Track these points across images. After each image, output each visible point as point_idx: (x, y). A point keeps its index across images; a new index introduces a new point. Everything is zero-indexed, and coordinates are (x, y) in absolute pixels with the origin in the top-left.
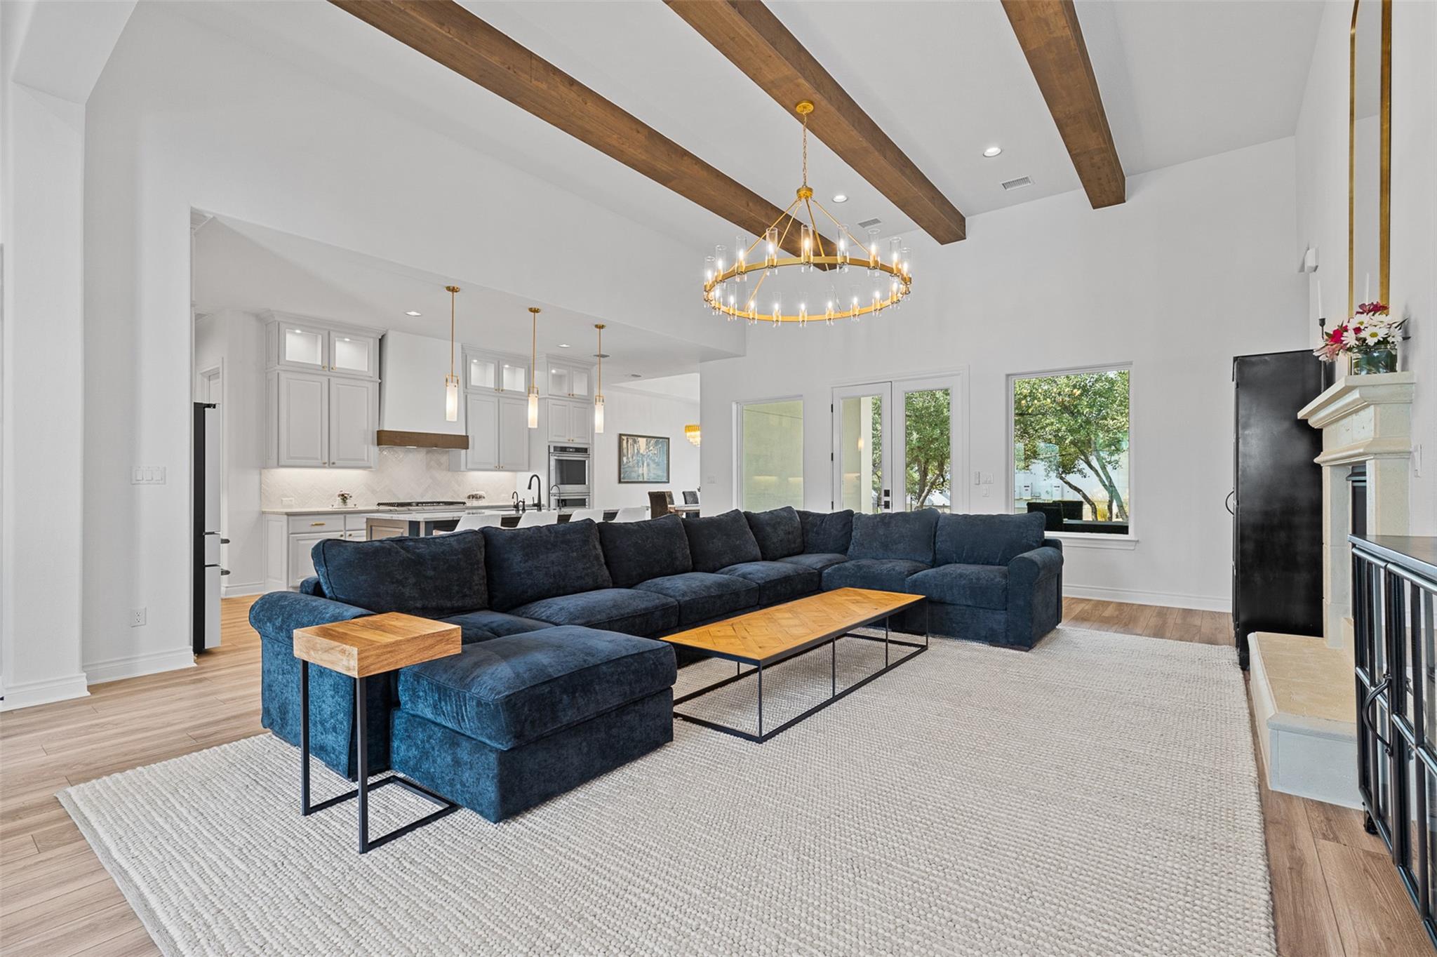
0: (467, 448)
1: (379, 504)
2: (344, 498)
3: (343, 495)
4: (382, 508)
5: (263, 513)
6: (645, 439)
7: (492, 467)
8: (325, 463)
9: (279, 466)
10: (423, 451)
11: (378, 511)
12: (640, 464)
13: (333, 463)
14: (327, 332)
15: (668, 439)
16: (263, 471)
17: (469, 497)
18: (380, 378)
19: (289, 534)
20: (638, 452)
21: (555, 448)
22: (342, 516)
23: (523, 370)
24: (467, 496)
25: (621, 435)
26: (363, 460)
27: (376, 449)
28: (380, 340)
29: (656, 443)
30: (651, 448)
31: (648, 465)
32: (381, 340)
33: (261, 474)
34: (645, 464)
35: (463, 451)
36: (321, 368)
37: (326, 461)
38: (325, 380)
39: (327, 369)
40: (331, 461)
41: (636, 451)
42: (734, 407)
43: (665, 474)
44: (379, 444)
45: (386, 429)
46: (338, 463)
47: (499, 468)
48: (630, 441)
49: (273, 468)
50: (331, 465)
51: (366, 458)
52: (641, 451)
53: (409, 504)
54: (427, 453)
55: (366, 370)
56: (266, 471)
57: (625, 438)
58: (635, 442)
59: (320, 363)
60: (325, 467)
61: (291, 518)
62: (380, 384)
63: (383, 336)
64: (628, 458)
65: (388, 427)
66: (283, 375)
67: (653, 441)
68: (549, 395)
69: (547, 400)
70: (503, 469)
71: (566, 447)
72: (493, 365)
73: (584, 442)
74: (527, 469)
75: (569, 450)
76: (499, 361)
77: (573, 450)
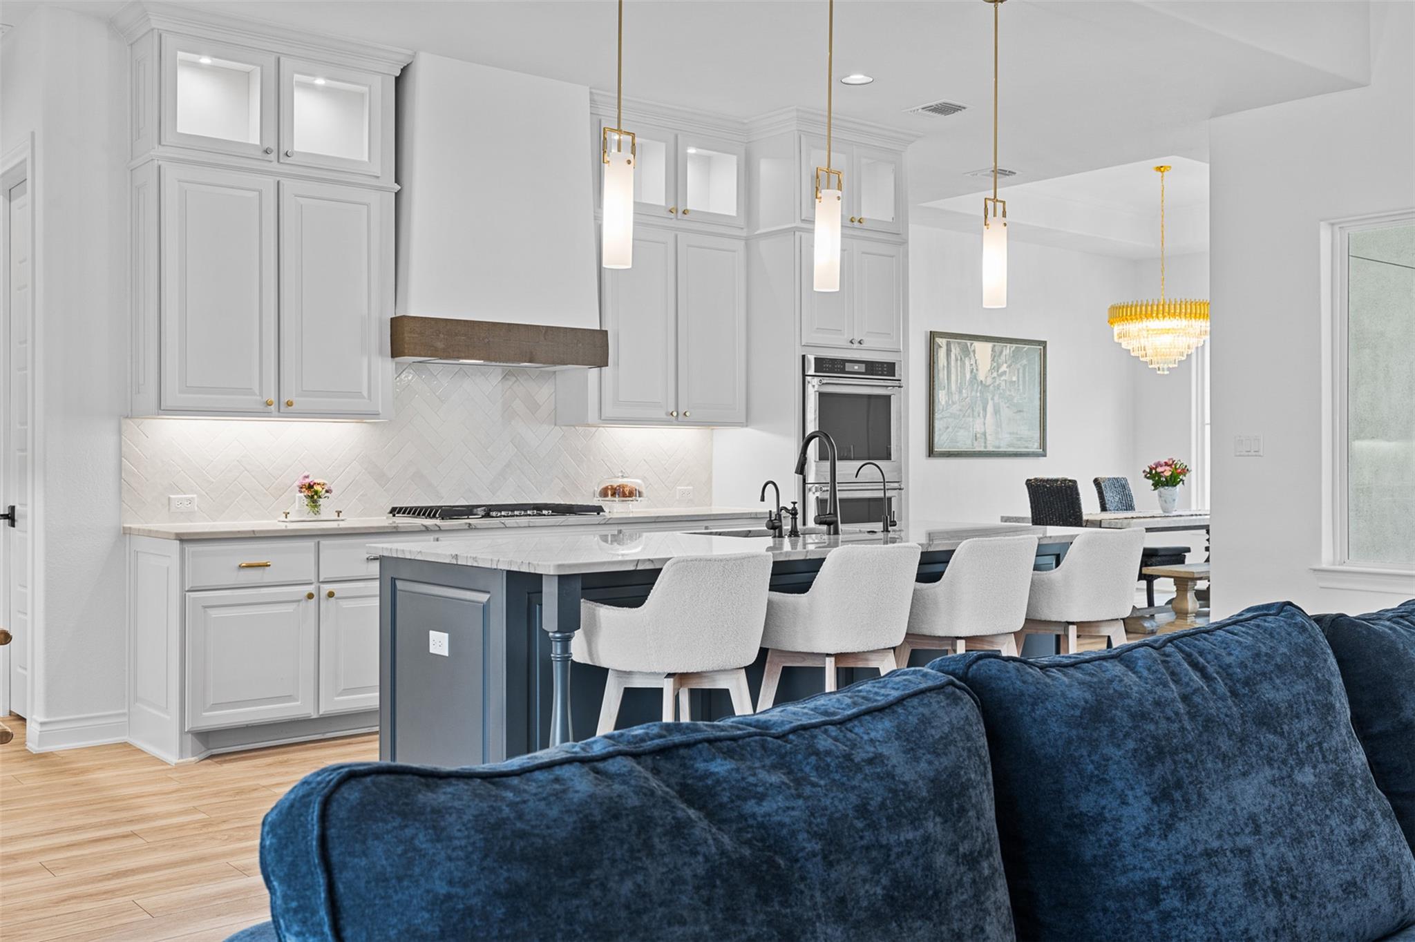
0: (602, 361)
1: (394, 511)
2: (312, 493)
3: (310, 487)
4: (403, 521)
5: (127, 532)
6: (990, 345)
7: (662, 415)
8: (268, 404)
9: (163, 409)
10: (495, 371)
11: (395, 531)
12: (979, 408)
13: (289, 404)
14: (273, 59)
15: (1044, 344)
16: (129, 425)
17: (604, 493)
18: (397, 181)
19: (184, 592)
20: (974, 377)
21: (819, 361)
22: (311, 544)
23: (734, 158)
24: (598, 490)
25: (933, 335)
26: (358, 395)
27: (390, 364)
28: (398, 79)
29: (1015, 356)
30: (1004, 368)
31: (997, 411)
32: (399, 81)
33: (120, 432)
34: (990, 409)
35: (593, 372)
36: (259, 154)
37: (273, 397)
38: (268, 184)
39: (273, 156)
40: (284, 399)
41: (968, 376)
42: (1325, 235)
43: (1037, 435)
44: (396, 352)
45: (413, 312)
46: (298, 405)
47: (677, 417)
48: (955, 350)
49: (147, 415)
50: (282, 407)
51: (365, 394)
52: (981, 377)
53: (468, 511)
54: (506, 376)
55: (366, 159)
56: (129, 421)
57: (941, 342)
58: (966, 352)
59: (258, 143)
60: (268, 414)
61: (190, 548)
62: (397, 195)
63: (404, 70)
64: (949, 393)
65: (415, 309)
66: (171, 174)
67: (1008, 349)
68: (803, 221)
69: (797, 233)
70: (686, 419)
71: (844, 361)
72: (663, 145)
73: (888, 347)
74: (743, 420)
75: (848, 367)
76: (676, 137)
77: (862, 368)
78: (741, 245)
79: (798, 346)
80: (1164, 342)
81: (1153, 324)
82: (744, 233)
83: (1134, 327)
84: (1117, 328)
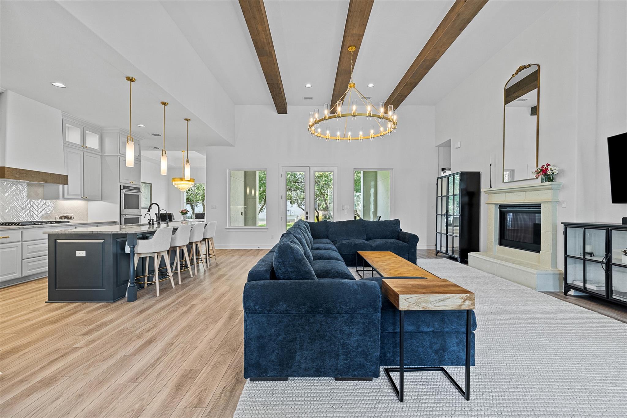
0: (66, 183)
7: (80, 198)
21: (125, 186)
23: (98, 135)
29: (145, 186)
30: (143, 189)
35: (61, 186)
42: (227, 171)
47: (84, 198)
68: (120, 154)
69: (119, 157)
70: (86, 199)
71: (129, 187)
72: (80, 129)
73: (137, 184)
74: (100, 199)
75: (130, 188)
76: (83, 127)
77: (133, 188)
78: (100, 157)
79: (119, 183)
80: (183, 186)
81: (179, 182)
82: (100, 154)
83: (177, 182)
84: (174, 183)
